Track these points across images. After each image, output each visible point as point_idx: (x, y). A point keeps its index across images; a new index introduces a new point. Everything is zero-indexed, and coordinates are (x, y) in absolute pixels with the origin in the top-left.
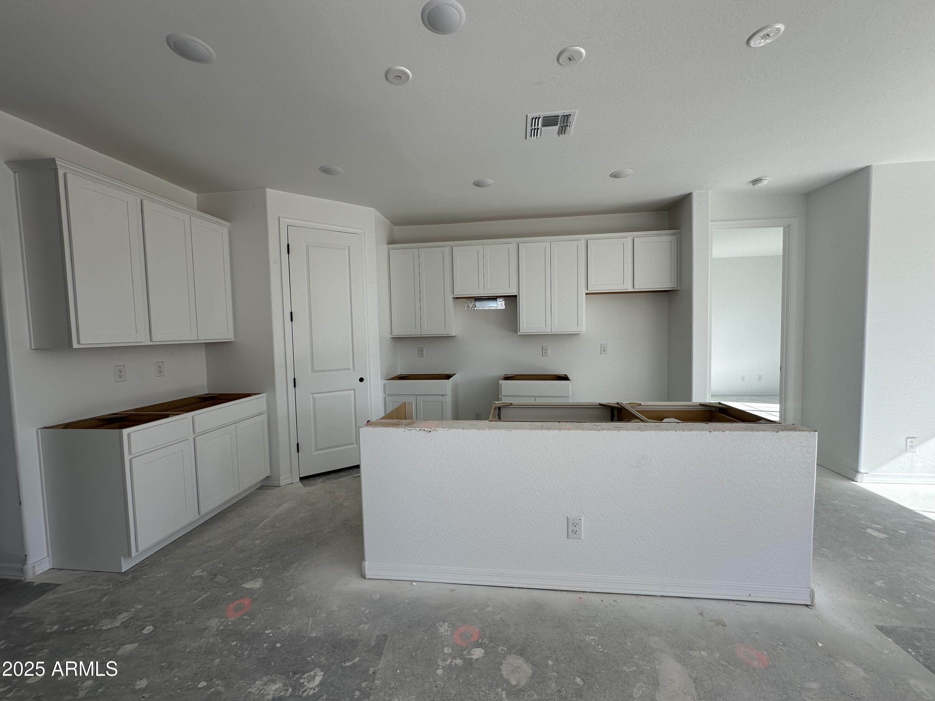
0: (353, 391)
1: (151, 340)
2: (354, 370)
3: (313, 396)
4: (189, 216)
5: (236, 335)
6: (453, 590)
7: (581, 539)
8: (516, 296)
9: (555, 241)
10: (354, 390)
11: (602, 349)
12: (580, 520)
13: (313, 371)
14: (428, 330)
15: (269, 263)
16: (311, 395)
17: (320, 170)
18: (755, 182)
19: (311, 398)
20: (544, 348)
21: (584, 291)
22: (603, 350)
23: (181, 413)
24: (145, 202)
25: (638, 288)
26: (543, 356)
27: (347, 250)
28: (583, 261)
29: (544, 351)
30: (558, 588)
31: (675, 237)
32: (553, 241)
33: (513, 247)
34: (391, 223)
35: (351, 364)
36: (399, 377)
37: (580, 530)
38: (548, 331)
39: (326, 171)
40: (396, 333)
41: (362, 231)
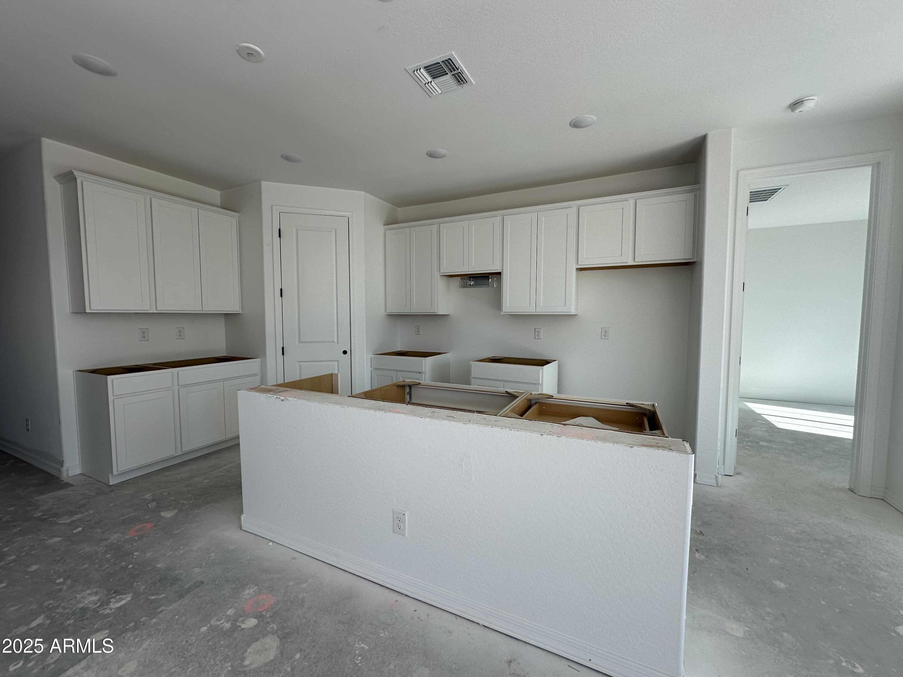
0: (336, 362)
1: (156, 309)
2: (338, 343)
3: (299, 364)
4: (197, 210)
5: (242, 308)
6: (295, 559)
7: (405, 536)
8: (500, 274)
9: (543, 211)
10: (338, 361)
11: (603, 333)
12: (404, 515)
13: (300, 342)
14: (416, 308)
15: (263, 246)
16: (298, 363)
17: (282, 158)
18: (795, 105)
19: (298, 366)
20: (537, 330)
21: (575, 266)
22: (605, 334)
23: (166, 368)
24: (153, 199)
25: (640, 261)
26: (535, 338)
27: (334, 232)
28: (572, 231)
29: (536, 333)
30: (383, 584)
31: (693, 194)
32: (540, 211)
33: (498, 220)
34: (391, 205)
35: (336, 336)
36: (396, 353)
37: (404, 526)
38: (531, 310)
39: (287, 158)
40: (389, 311)
41: (350, 214)
